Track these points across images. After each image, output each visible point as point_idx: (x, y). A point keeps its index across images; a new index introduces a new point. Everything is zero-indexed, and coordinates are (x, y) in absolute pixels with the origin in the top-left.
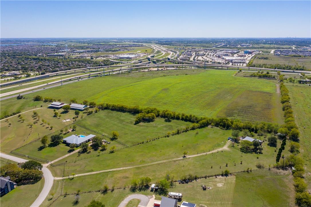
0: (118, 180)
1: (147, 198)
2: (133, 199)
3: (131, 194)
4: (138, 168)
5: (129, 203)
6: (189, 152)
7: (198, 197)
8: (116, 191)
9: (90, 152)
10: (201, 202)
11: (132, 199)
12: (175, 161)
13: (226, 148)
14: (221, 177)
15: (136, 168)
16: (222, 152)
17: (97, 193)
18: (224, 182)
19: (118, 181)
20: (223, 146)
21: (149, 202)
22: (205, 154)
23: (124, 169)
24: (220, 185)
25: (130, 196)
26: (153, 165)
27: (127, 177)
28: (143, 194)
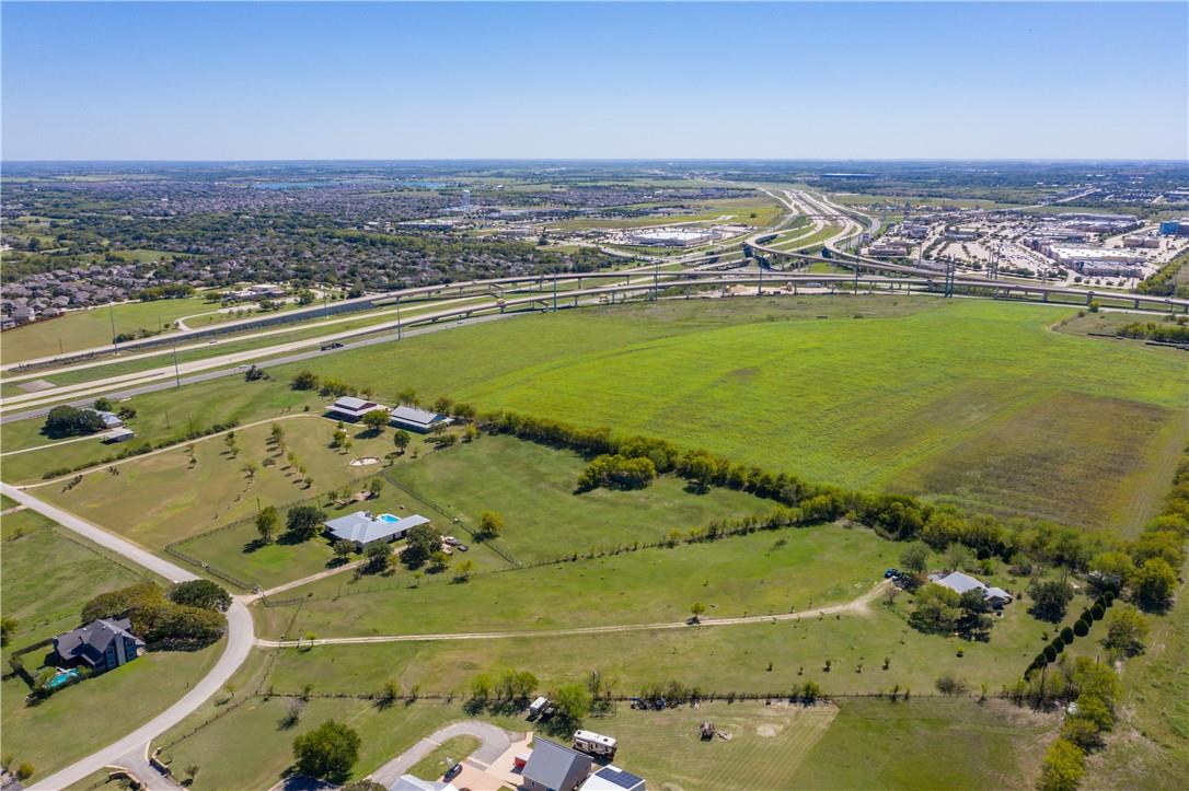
0: (441, 671)
1: (506, 737)
2: (462, 737)
3: (463, 720)
4: (523, 641)
5: (443, 746)
6: (717, 605)
7: (672, 760)
8: (419, 704)
9: (393, 571)
10: (674, 776)
11: (457, 734)
12: (653, 632)
13: (859, 606)
14: (786, 703)
15: (514, 639)
16: (838, 618)
17: (363, 702)
18: (788, 721)
19: (439, 674)
20: (852, 598)
21: (505, 750)
22: (771, 618)
23: (474, 639)
24: (766, 731)
25: (455, 725)
26: (573, 636)
27: (473, 667)
28: (498, 725)
